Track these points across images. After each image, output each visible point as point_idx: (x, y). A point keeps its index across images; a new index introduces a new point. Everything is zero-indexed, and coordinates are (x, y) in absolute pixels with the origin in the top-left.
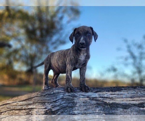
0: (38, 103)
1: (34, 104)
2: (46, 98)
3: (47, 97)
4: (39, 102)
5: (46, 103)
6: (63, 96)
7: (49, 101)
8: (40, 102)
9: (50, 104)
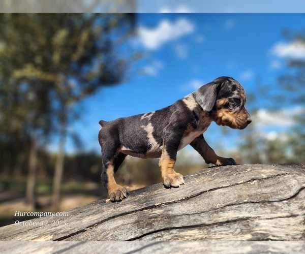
0: (245, 203)
1: (235, 207)
2: (259, 190)
3: (260, 186)
4: (245, 201)
5: (275, 203)
6: (299, 183)
7: (277, 197)
8: (252, 201)
9: (289, 205)
